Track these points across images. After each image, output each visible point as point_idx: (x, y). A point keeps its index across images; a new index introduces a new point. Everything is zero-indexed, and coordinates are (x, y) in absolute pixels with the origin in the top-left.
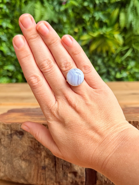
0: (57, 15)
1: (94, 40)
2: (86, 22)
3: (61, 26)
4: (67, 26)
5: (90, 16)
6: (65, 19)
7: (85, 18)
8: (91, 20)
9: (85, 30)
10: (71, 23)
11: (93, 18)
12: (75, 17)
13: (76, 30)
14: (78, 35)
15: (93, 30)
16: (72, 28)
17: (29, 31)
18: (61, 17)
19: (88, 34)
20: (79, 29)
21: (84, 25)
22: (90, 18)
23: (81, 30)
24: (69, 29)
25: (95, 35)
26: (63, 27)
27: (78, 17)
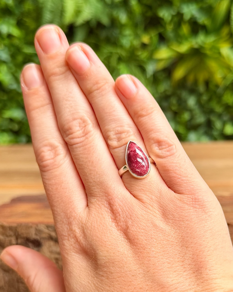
0: (107, 10)
1: (180, 59)
2: (165, 24)
3: (117, 31)
4: (128, 32)
5: (173, 12)
6: (123, 17)
7: (164, 15)
8: (176, 19)
9: (162, 39)
10: (135, 26)
11: (180, 15)
12: (143, 14)
13: (146, 39)
14: (150, 48)
15: (179, 39)
16: (137, 36)
17: (52, 58)
18: (115, 13)
19: (168, 47)
20: (151, 38)
21: (161, 30)
22: (173, 16)
23: (155, 39)
24: (131, 38)
25: (184, 48)
26: (121, 33)
27: (149, 14)
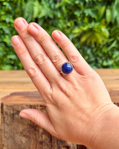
0: (52, 12)
1: (84, 33)
2: (78, 18)
3: (56, 21)
4: (61, 21)
5: (81, 12)
6: (59, 15)
7: (77, 14)
8: (82, 16)
9: (76, 24)
10: (64, 19)
11: (84, 14)
12: (68, 13)
13: (69, 24)
14: (71, 28)
15: (83, 24)
16: (65, 23)
18: (56, 13)
19: (79, 27)
20: (71, 24)
21: (75, 20)
22: (81, 14)
23: (73, 24)
24: (62, 24)
25: (85, 28)
26: (58, 21)
27: (70, 13)
